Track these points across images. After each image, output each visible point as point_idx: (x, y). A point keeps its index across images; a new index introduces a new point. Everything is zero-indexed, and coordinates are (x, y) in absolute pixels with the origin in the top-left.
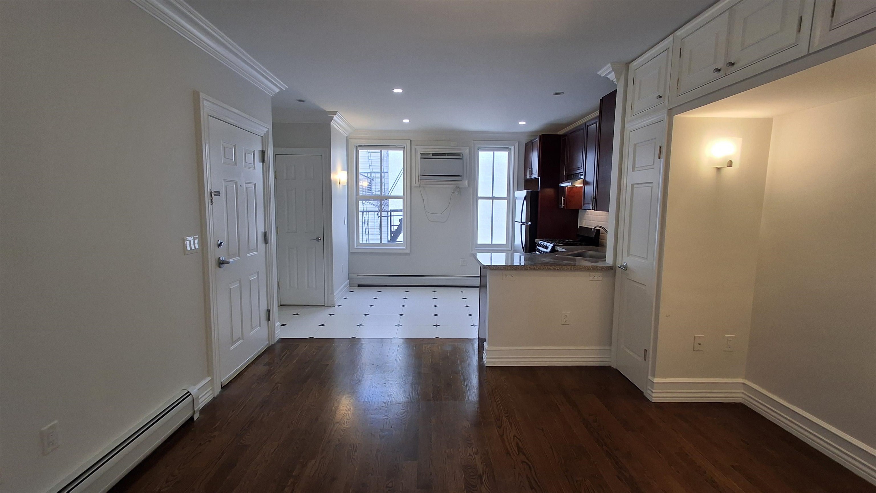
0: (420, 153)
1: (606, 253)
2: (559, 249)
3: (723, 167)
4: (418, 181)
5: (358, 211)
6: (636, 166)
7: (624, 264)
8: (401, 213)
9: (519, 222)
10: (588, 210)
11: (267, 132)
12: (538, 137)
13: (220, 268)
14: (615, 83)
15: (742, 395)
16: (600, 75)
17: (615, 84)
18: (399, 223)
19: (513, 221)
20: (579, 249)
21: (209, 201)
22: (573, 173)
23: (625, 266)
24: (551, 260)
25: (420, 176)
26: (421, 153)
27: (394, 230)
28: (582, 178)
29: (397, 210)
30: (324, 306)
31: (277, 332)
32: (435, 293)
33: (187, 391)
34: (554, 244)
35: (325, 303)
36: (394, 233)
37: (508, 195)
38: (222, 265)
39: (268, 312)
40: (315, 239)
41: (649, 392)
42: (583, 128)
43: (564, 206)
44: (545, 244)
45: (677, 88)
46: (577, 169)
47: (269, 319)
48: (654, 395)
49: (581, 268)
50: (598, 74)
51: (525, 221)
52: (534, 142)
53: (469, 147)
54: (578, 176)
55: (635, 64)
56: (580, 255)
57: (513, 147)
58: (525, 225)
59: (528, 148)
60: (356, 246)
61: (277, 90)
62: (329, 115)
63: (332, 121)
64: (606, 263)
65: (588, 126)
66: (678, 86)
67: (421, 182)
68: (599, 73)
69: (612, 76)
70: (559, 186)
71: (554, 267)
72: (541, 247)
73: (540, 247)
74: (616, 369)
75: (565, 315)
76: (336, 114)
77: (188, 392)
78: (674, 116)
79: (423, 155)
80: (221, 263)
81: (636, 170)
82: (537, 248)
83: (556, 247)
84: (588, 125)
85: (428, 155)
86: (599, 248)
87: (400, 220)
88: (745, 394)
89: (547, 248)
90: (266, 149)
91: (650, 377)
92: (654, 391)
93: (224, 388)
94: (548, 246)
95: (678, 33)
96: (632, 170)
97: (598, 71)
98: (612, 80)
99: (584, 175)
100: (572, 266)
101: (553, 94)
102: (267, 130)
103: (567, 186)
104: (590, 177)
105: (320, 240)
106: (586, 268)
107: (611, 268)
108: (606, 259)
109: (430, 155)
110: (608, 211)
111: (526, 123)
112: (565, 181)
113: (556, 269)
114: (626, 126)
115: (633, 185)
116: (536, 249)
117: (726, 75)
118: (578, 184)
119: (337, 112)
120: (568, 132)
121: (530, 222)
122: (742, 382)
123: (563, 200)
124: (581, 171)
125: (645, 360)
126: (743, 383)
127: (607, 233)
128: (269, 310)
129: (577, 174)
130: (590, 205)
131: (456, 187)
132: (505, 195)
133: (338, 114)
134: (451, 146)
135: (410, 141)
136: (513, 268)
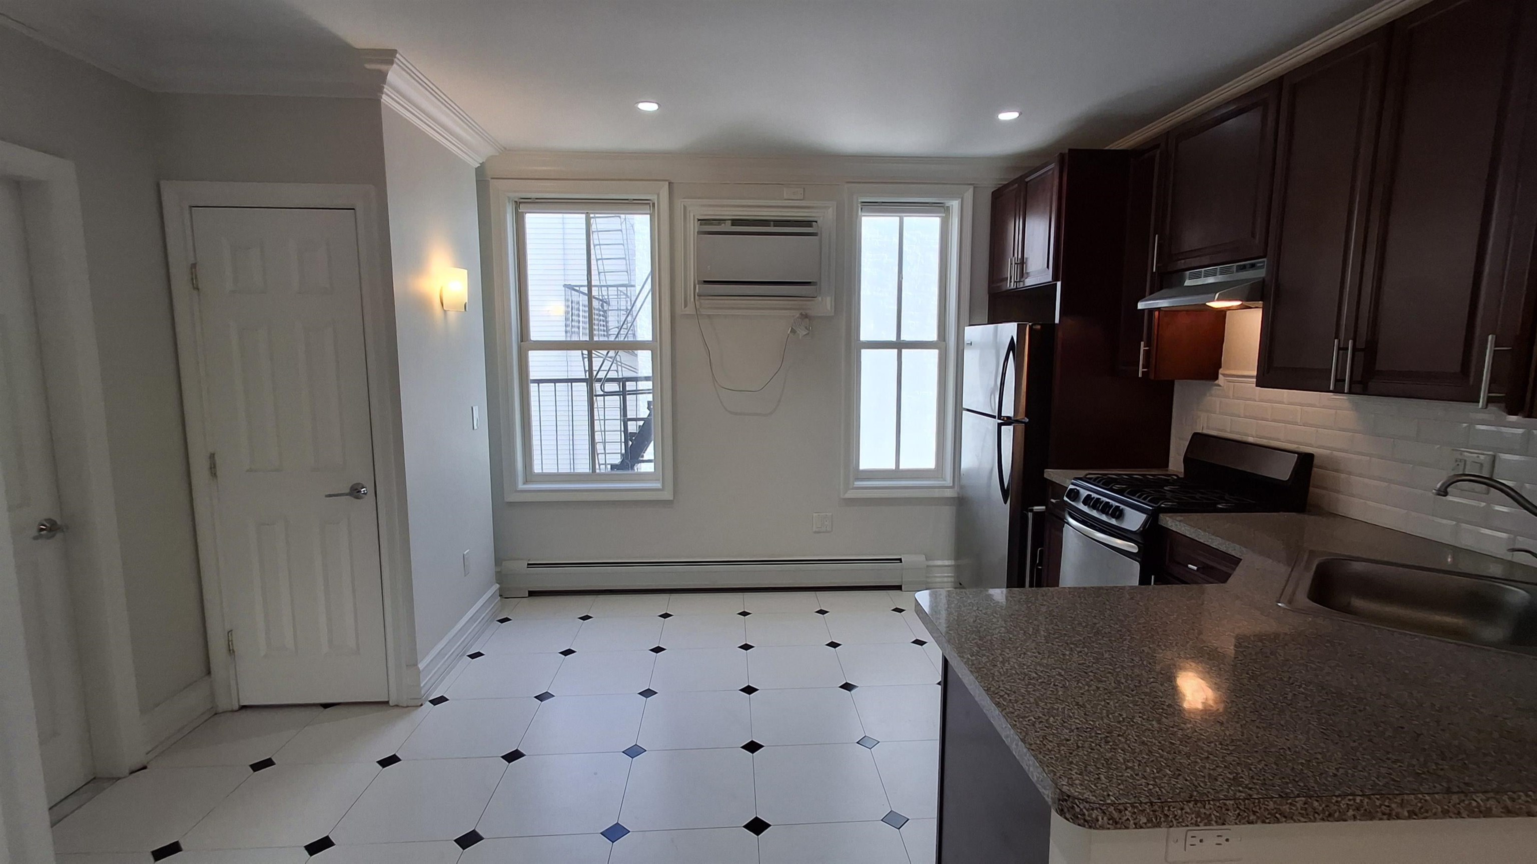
0: (696, 220)
4: (692, 300)
5: (525, 383)
8: (649, 386)
9: (994, 417)
18: (648, 412)
25: (698, 284)
26: (700, 219)
27: (636, 432)
29: (638, 377)
30: (384, 704)
32: (747, 617)
35: (389, 698)
36: (633, 439)
37: (942, 337)
40: (348, 491)
43: (1143, 370)
44: (1107, 500)
51: (1011, 414)
52: (1033, 181)
53: (833, 204)
57: (955, 204)
58: (1011, 428)
59: (1006, 204)
60: (524, 484)
63: (385, 90)
67: (702, 301)
70: (1133, 308)
72: (1090, 507)
73: (1087, 504)
76: (392, 63)
79: (705, 224)
83: (1161, 515)
85: (719, 224)
87: (648, 403)
89: (1118, 513)
103: (1155, 307)
105: (365, 493)
109: (724, 223)
111: (1020, 115)
112: (1153, 292)
118: (1224, 301)
119: (395, 51)
121: (1026, 416)
123: (1144, 351)
131: (801, 314)
132: (933, 336)
133: (398, 59)
134: (785, 200)
135: (667, 183)
136: (1254, 813)
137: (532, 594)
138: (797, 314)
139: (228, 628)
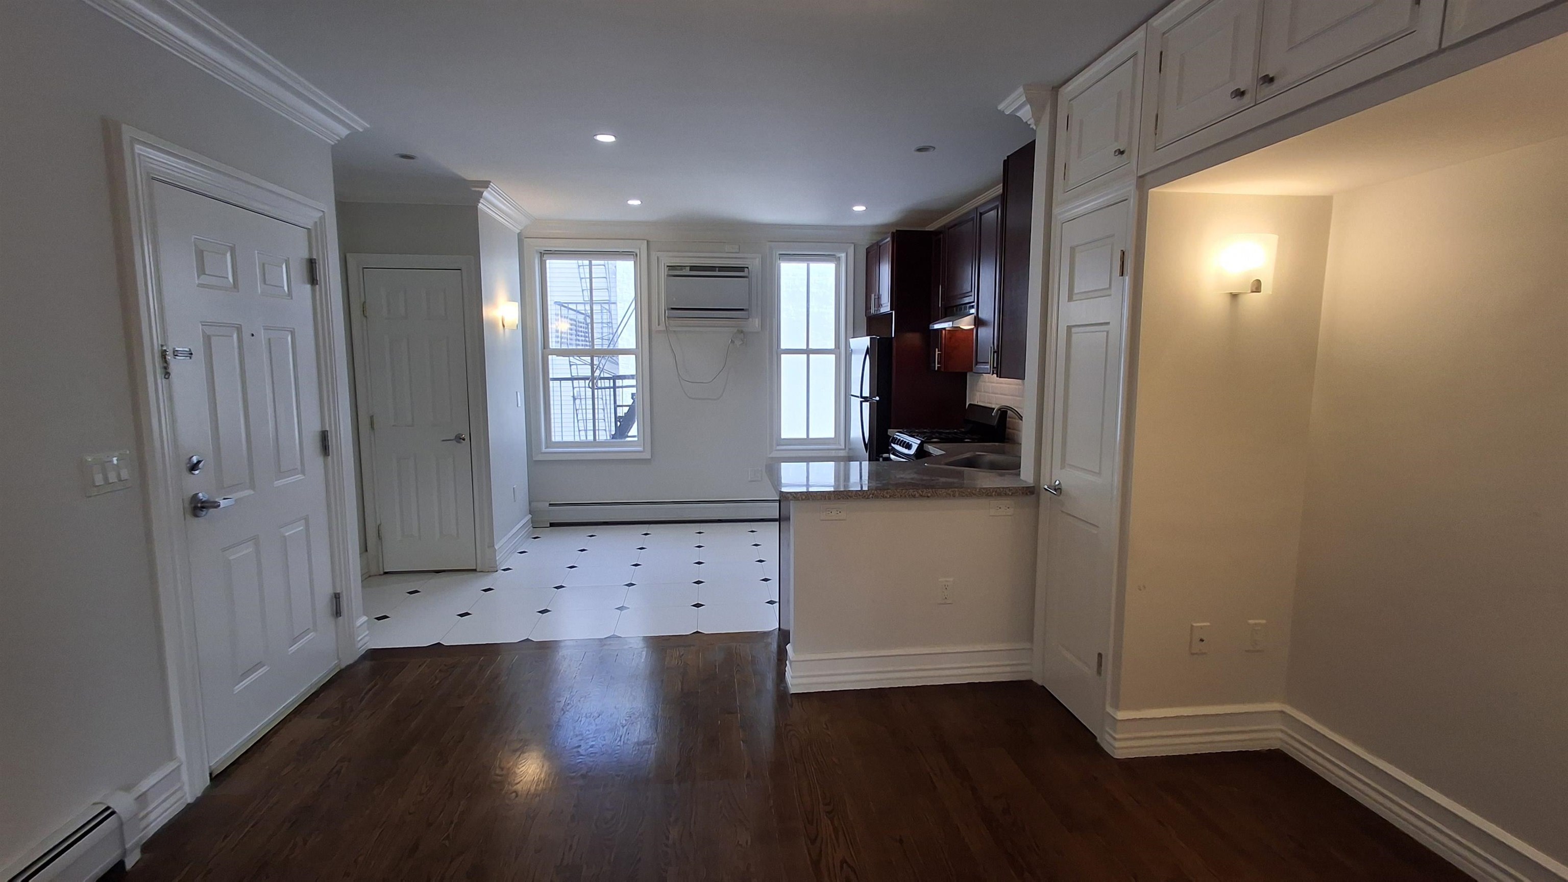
0: (666, 266)
1: (1020, 457)
2: (931, 449)
3: (1240, 293)
4: (663, 320)
5: (546, 379)
6: (1076, 291)
7: (1056, 481)
8: (633, 382)
9: (857, 397)
10: (984, 374)
11: (323, 219)
12: (890, 234)
13: (197, 519)
14: (1031, 127)
15: (1280, 735)
16: (1003, 111)
17: (1032, 129)
18: (632, 401)
19: (847, 394)
20: (968, 450)
21: (159, 371)
22: (955, 304)
23: (1057, 488)
24: (915, 476)
25: (668, 310)
26: (668, 266)
27: (624, 415)
28: (973, 314)
29: (625, 376)
30: (475, 570)
31: (359, 639)
32: (702, 534)
33: (106, 806)
34: (923, 439)
35: (477, 566)
36: (621, 420)
37: (837, 346)
38: (202, 511)
39: (336, 597)
40: (452, 438)
41: (1107, 737)
42: (972, 219)
43: (939, 365)
44: (905, 440)
45: (1156, 134)
46: (963, 296)
47: (338, 613)
48: (1117, 744)
49: (974, 491)
50: (999, 109)
51: (868, 395)
52: (882, 245)
53: (760, 256)
54: (965, 308)
55: (1070, 88)
56: (971, 463)
57: (843, 255)
58: (868, 403)
59: (872, 256)
60: (545, 448)
61: (344, 132)
62: (473, 189)
63: (481, 201)
64: (1021, 480)
65: (981, 214)
66: (1156, 129)
67: (669, 323)
68: (1001, 107)
69: (1026, 114)
70: (930, 328)
71: (921, 493)
72: (898, 446)
73: (897, 444)
74: (1043, 687)
75: (945, 586)
76: (487, 187)
77: (108, 808)
78: (1150, 190)
79: (672, 270)
80: (198, 507)
81: (1074, 299)
82: (892, 446)
83: (925, 445)
84: (981, 211)
85: (681, 270)
86: (1005, 444)
87: (633, 395)
88: (1286, 733)
89: (908, 446)
90: (321, 256)
91: (1109, 709)
92: (1117, 736)
93: (217, 779)
94: (910, 443)
95: (1156, 22)
96: (1067, 299)
97: (1000, 102)
98: (1026, 122)
99: (975, 306)
100: (956, 489)
101: (913, 149)
102: (322, 214)
103: (944, 329)
104: (987, 311)
105: (464, 440)
106: (984, 491)
107: (1031, 491)
108: (1020, 471)
109: (685, 269)
110: (1022, 377)
111: (867, 208)
112: (941, 319)
113: (925, 496)
114: (1056, 211)
115: (1069, 328)
116: (890, 448)
117: (1257, 103)
118: (966, 324)
119: (490, 182)
120: (944, 226)
121: (877, 396)
122: (1279, 709)
123: (938, 354)
124: (970, 299)
125: (1099, 672)
126: (1282, 712)
127: (1022, 420)
128: (339, 594)
129: (963, 306)
130: (988, 365)
131: (738, 330)
132: (831, 345)
133: (492, 186)
134: (727, 253)
135: (646, 241)
136: (840, 495)
137: (552, 525)
138: (735, 330)
139: (378, 522)
